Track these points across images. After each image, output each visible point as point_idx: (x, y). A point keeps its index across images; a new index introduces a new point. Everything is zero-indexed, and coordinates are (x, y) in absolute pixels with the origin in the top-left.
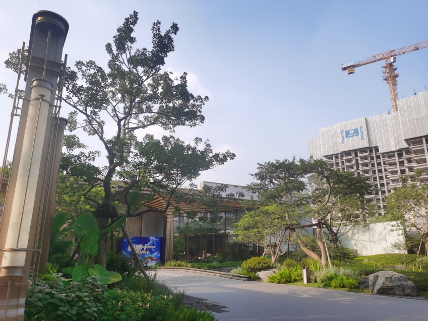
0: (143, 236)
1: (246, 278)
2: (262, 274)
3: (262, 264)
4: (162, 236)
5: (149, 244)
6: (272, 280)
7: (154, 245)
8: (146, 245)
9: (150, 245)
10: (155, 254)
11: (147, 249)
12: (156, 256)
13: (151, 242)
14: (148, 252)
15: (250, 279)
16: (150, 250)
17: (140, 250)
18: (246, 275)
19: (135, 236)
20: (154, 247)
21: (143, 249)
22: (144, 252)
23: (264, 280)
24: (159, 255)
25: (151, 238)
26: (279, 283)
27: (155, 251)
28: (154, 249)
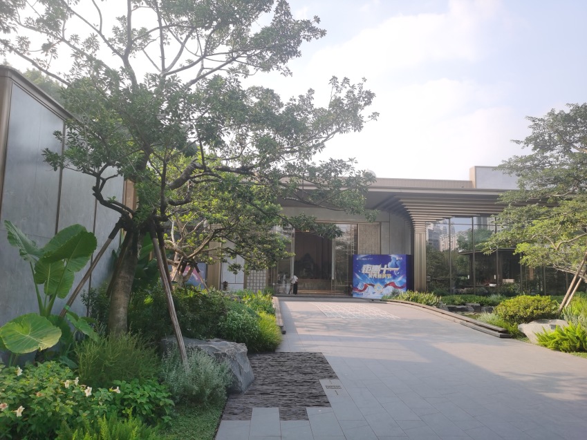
0: (382, 253)
1: (500, 332)
2: (527, 328)
3: (530, 310)
4: (410, 254)
5: (390, 264)
6: (544, 341)
7: (397, 267)
8: (386, 266)
9: (392, 267)
10: (400, 279)
11: (388, 272)
12: (400, 282)
13: (393, 261)
14: (390, 276)
15: (506, 334)
16: (392, 273)
17: (379, 272)
18: (501, 327)
19: (373, 253)
20: (398, 269)
21: (382, 272)
22: (384, 276)
23: (531, 340)
24: (405, 281)
25: (393, 256)
26: (557, 349)
27: (399, 275)
28: (397, 272)
